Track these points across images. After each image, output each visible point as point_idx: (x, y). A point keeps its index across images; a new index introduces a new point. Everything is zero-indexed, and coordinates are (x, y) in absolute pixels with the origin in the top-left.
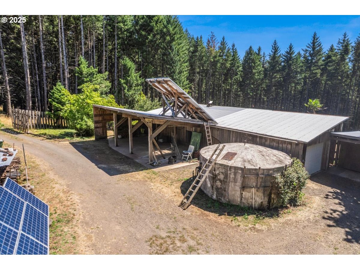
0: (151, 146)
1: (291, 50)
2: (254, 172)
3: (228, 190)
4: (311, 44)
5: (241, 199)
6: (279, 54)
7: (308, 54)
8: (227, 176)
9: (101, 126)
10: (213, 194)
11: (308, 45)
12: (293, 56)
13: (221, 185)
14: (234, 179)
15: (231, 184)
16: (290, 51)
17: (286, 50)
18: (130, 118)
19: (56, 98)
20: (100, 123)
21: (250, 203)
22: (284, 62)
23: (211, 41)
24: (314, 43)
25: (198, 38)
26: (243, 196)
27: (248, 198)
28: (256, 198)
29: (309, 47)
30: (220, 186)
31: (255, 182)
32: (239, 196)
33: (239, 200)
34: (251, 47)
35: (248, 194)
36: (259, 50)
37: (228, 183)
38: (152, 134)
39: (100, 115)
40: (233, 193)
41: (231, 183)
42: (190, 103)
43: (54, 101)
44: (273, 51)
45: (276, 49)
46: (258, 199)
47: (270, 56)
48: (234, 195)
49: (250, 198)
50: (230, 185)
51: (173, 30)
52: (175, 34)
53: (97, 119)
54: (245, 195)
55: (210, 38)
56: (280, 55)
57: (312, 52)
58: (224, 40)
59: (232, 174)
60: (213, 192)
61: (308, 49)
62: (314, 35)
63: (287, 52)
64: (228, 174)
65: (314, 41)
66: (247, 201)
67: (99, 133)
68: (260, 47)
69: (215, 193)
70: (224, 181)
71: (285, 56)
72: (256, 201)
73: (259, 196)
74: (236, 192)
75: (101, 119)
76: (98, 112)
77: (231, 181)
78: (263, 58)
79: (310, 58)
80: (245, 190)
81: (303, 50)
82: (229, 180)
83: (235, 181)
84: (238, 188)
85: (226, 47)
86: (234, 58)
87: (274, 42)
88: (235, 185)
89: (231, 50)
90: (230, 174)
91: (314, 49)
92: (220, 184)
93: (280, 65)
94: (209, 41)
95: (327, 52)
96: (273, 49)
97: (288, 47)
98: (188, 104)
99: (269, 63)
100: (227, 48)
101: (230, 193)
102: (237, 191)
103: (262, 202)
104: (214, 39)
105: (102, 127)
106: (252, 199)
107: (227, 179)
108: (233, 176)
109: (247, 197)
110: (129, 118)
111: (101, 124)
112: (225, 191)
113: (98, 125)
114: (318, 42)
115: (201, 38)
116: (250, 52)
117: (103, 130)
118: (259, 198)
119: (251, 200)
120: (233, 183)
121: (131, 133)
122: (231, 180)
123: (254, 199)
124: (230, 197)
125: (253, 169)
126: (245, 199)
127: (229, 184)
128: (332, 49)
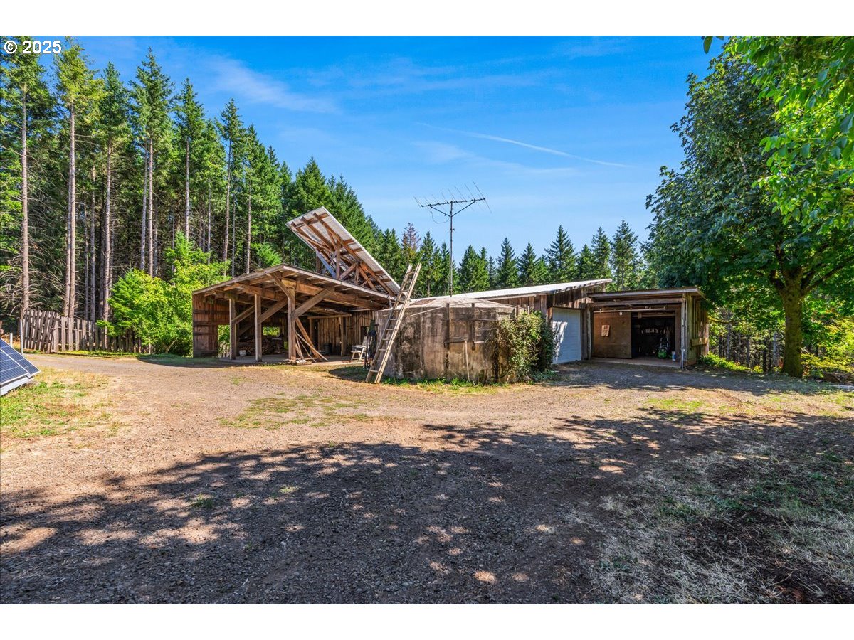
0: (292, 330)
1: (529, 253)
2: (464, 313)
3: (422, 353)
4: (556, 243)
5: (447, 366)
6: (513, 258)
7: (554, 257)
8: (419, 326)
9: (207, 332)
10: (397, 371)
11: (553, 244)
12: (534, 261)
13: (410, 348)
14: (431, 331)
15: (428, 341)
16: (529, 255)
17: (523, 252)
18: (258, 295)
19: (122, 297)
20: (204, 326)
21: (463, 374)
22: (520, 269)
23: (409, 237)
24: (560, 241)
25: (388, 230)
26: (450, 361)
27: (458, 363)
28: (471, 363)
29: (553, 247)
30: (408, 350)
31: (467, 332)
32: (442, 361)
33: (443, 369)
34: (470, 247)
35: (457, 355)
36: (483, 252)
37: (422, 340)
38: (294, 308)
39: (206, 313)
40: (432, 356)
41: (426, 339)
42: (363, 262)
43: (117, 301)
44: (504, 254)
45: (507, 250)
46: (475, 365)
47: (500, 261)
48: (433, 361)
49: (461, 363)
50: (425, 342)
51: (347, 210)
52: (349, 216)
53: (200, 318)
54: (452, 359)
55: (407, 232)
56: (515, 259)
57: (559, 254)
58: (428, 237)
59: (428, 321)
60: (397, 367)
61: (553, 249)
62: (560, 230)
63: (524, 256)
64: (420, 323)
65: (560, 237)
66: (457, 369)
67: (203, 345)
68: (483, 249)
69: (401, 365)
70: (414, 337)
71: (522, 262)
72: (472, 369)
73: (477, 358)
74: (436, 353)
75: (207, 320)
76: (202, 306)
77: (427, 334)
78: (489, 265)
79: (557, 262)
80: (451, 349)
81: (546, 250)
82: (423, 334)
83: (433, 333)
84: (439, 347)
85: (432, 247)
86: (446, 264)
87: (504, 240)
88: (434, 342)
89: (440, 252)
90: (424, 322)
91: (561, 250)
92: (409, 345)
93: (516, 274)
94: (406, 238)
95: (579, 255)
96: (503, 250)
97: (525, 248)
98: (359, 263)
99: (499, 272)
100: (434, 248)
101: (426, 358)
102: (438, 352)
103: (483, 371)
104: (413, 233)
105: (207, 334)
106: (465, 364)
107: (420, 332)
108: (430, 325)
109: (456, 360)
110: (256, 296)
111: (207, 328)
112: (417, 356)
113: (202, 330)
114: (565, 239)
115: (393, 232)
116: (470, 254)
117: (210, 339)
118: (478, 363)
119: (464, 367)
120: (430, 339)
121: (258, 322)
122: (427, 332)
123: (469, 364)
124: (426, 365)
125: (462, 309)
126: (453, 364)
127: (423, 343)
128: (585, 250)
